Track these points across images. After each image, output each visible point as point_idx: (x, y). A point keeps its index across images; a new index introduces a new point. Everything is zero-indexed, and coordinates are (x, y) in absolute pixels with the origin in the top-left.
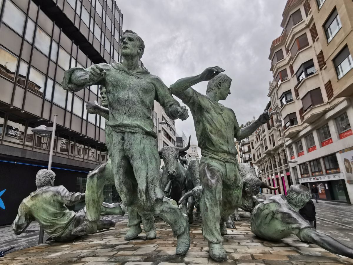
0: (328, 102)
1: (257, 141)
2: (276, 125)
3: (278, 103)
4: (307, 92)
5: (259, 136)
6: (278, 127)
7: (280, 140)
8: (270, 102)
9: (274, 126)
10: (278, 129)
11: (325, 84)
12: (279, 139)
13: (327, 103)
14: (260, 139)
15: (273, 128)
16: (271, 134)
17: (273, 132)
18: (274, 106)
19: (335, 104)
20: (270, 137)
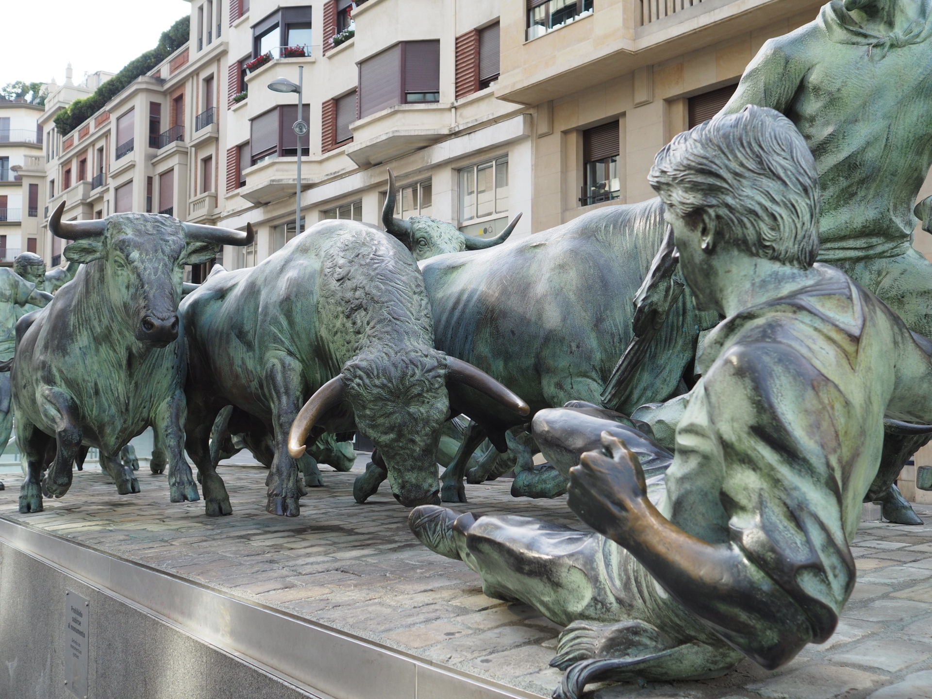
0: (453, 103)
1: (67, 184)
2: (192, 135)
3: (227, 44)
4: (394, 41)
5: (83, 162)
6: (199, 146)
7: (202, 201)
8: (186, 22)
9: (181, 138)
10: (203, 154)
11: (458, 35)
12: (193, 199)
13: (448, 106)
14: (82, 175)
15: (173, 144)
16: (162, 168)
17: (174, 162)
18: (206, 48)
19: (476, 120)
20: (150, 180)
